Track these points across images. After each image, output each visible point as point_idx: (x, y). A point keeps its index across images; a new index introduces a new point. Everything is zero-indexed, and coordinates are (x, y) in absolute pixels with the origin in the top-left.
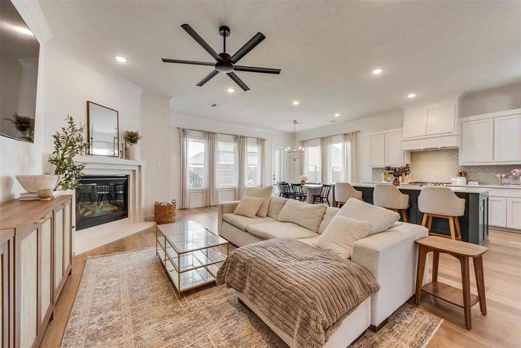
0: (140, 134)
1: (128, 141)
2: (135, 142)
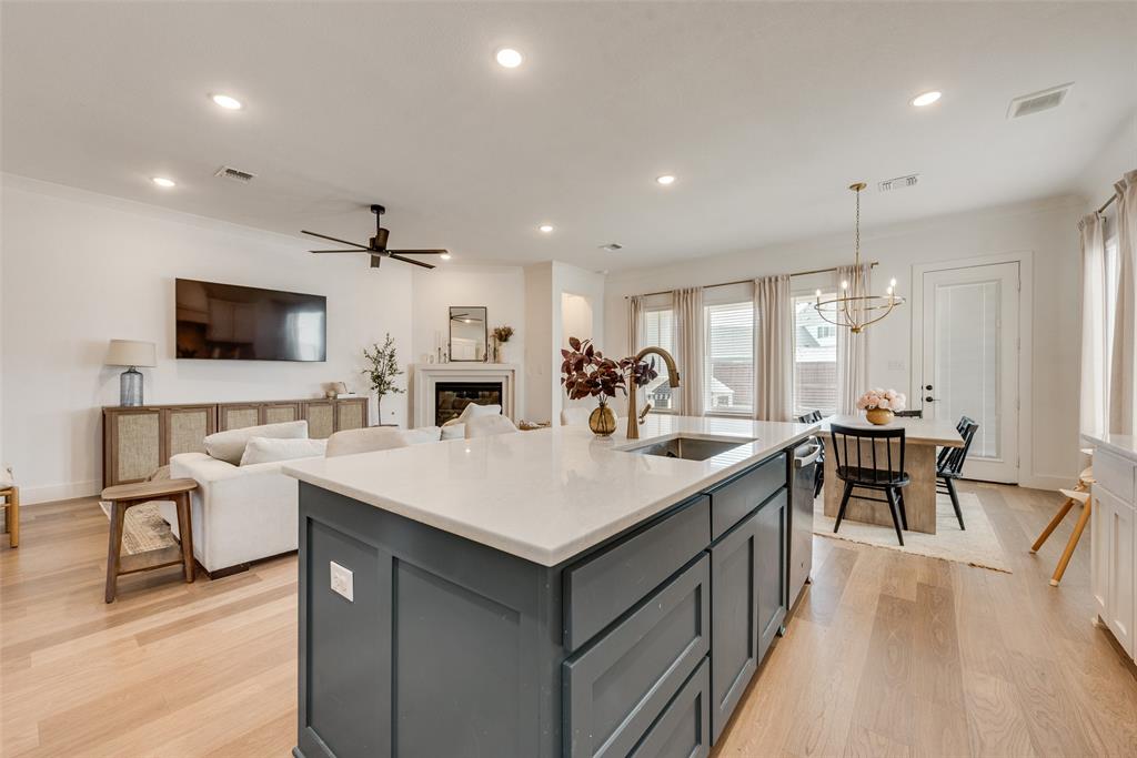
0: (513, 328)
1: (497, 341)
2: (506, 340)
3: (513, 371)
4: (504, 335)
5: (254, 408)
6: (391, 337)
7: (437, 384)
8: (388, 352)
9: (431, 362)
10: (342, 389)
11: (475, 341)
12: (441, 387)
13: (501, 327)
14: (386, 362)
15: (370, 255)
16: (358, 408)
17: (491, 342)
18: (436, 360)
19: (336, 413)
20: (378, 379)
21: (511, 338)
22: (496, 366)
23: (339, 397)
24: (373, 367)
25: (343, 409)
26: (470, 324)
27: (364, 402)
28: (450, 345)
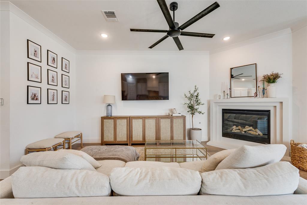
1: (266, 83)
2: (274, 82)
3: (281, 103)
4: (272, 79)
5: (141, 119)
6: (197, 88)
7: (223, 110)
8: (196, 94)
9: (220, 99)
10: (174, 111)
11: (247, 88)
12: (225, 111)
13: (269, 73)
14: (195, 99)
15: (172, 38)
16: (181, 121)
17: (260, 84)
18: (222, 97)
19: (172, 122)
20: (191, 108)
21: (278, 80)
22: (265, 100)
23: (174, 115)
24: (188, 102)
25: (174, 120)
26: (245, 81)
27: (184, 118)
28: (230, 89)
